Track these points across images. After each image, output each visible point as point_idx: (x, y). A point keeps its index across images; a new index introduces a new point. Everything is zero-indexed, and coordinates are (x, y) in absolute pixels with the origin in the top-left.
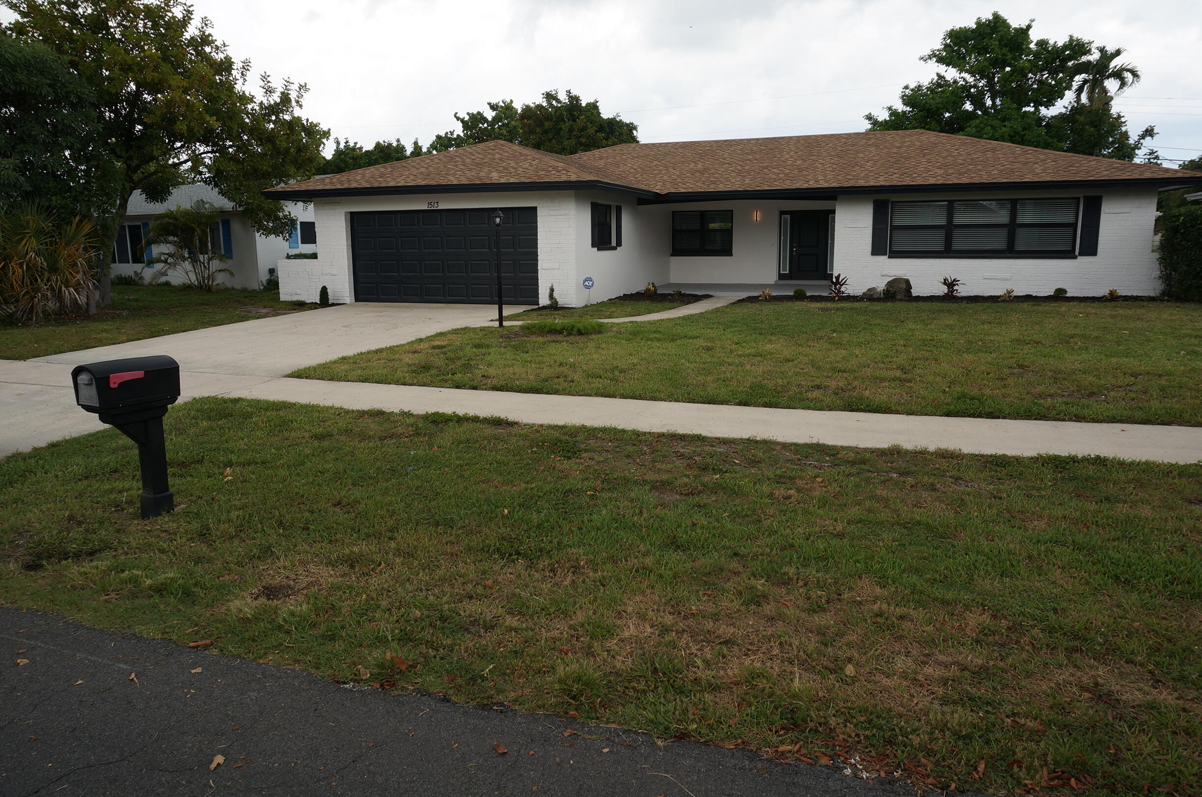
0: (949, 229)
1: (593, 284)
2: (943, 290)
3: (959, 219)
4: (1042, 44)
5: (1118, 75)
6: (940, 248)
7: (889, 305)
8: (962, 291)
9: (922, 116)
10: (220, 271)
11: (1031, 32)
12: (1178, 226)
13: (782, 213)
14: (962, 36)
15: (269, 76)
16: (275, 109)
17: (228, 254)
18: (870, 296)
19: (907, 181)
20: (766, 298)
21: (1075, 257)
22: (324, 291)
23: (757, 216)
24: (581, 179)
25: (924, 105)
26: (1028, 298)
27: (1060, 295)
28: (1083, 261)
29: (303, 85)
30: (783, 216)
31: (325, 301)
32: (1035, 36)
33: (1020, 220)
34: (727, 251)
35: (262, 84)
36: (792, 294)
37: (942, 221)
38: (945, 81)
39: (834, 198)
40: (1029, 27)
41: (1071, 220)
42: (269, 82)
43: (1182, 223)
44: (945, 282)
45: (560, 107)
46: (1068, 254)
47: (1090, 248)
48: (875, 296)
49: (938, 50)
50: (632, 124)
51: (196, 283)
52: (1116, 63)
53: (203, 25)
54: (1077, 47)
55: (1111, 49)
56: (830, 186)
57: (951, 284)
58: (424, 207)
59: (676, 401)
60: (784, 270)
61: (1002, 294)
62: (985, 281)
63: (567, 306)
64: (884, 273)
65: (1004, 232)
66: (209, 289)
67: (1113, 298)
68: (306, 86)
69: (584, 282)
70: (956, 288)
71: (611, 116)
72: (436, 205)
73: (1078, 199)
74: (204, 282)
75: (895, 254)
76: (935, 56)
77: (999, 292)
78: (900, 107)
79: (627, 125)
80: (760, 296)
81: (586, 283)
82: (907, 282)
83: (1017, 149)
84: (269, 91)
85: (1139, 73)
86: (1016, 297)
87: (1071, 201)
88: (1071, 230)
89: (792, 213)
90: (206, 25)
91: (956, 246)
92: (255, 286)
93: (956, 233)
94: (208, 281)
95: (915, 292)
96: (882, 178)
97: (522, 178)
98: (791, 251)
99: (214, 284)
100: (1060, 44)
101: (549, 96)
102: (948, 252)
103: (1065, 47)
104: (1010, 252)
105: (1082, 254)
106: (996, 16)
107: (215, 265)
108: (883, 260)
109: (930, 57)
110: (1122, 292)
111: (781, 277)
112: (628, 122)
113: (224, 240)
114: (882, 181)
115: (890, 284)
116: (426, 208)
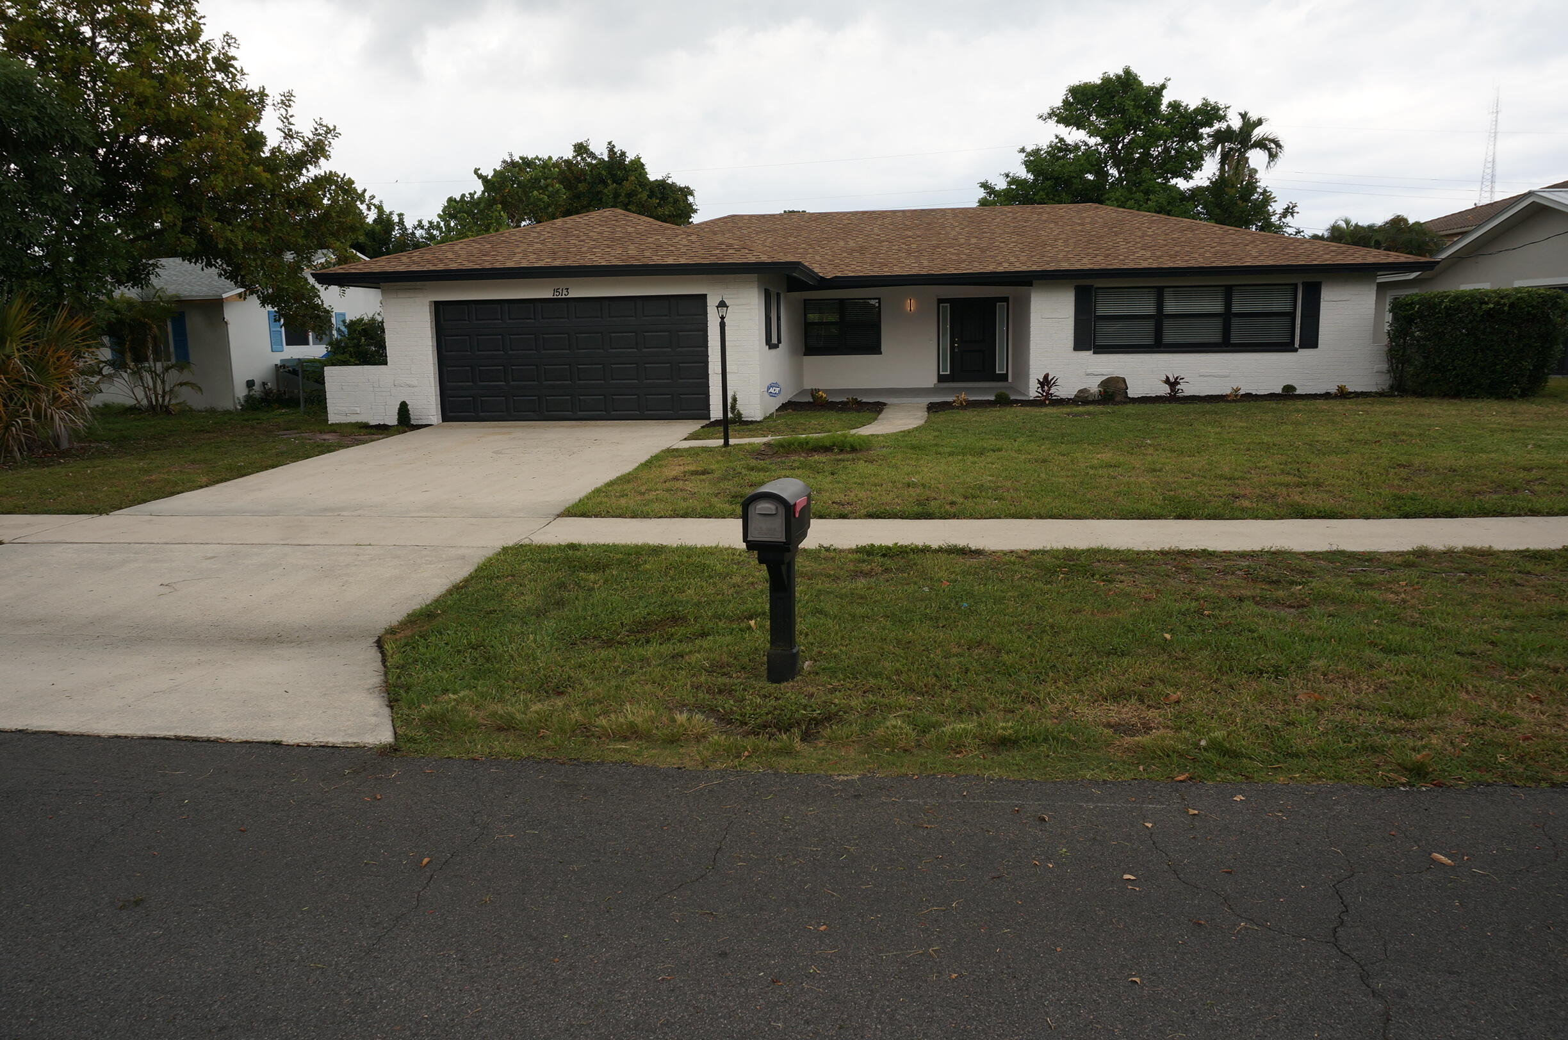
0: (1159, 318)
1: (780, 391)
2: (1165, 390)
3: (1171, 307)
4: (1175, 106)
5: (1261, 144)
6: (1150, 341)
7: (1109, 409)
8: (1186, 389)
9: (1051, 186)
10: (181, 384)
11: (1164, 92)
12: (1412, 314)
13: (940, 301)
14: (1089, 93)
15: (292, 116)
16: (299, 162)
17: (183, 361)
18: (1082, 399)
19: (1116, 264)
20: (962, 404)
21: (1296, 350)
22: (404, 409)
23: (911, 305)
24: (775, 260)
25: (1051, 172)
26: (1248, 396)
27: (1289, 393)
28: (1305, 354)
29: (332, 128)
30: (941, 305)
31: (405, 422)
32: (1167, 98)
33: (1236, 309)
34: (874, 348)
35: (281, 125)
36: (992, 398)
37: (1151, 310)
38: (1066, 145)
39: (1030, 284)
40: (1163, 87)
41: (1287, 308)
42: (290, 123)
43: (1417, 312)
44: (1167, 381)
45: (596, 165)
46: (1287, 346)
47: (1311, 340)
48: (1090, 399)
49: (1058, 109)
50: (688, 188)
51: (145, 402)
52: (1258, 133)
53: (225, 44)
54: (1210, 113)
55: (1253, 116)
56: (1030, 269)
57: (1173, 384)
58: (548, 294)
59: (1105, 518)
60: (945, 369)
61: (1228, 392)
62: (1202, 378)
63: (750, 419)
64: (1089, 371)
65: (1219, 322)
66: (166, 411)
67: (1343, 394)
68: (334, 130)
69: (768, 389)
70: (1178, 387)
71: (660, 178)
72: (565, 292)
73: (1296, 285)
74: (157, 400)
75: (1100, 349)
76: (1056, 116)
77: (1227, 391)
78: (1023, 173)
79: (681, 189)
80: (954, 402)
81: (771, 390)
82: (1124, 380)
83: (1215, 228)
84: (289, 135)
85: (1281, 143)
86: (1242, 395)
87: (1286, 287)
88: (1288, 319)
89: (953, 302)
90: (229, 45)
91: (1169, 337)
92: (229, 406)
93: (1167, 323)
94: (164, 400)
95: (1132, 393)
96: (1085, 261)
97: (695, 259)
98: (952, 348)
99: (173, 402)
100: (1192, 107)
101: (581, 149)
102: (1158, 346)
103: (1197, 111)
104: (1225, 345)
105: (1302, 346)
106: (1127, 72)
107: (173, 376)
108: (1087, 355)
109: (1050, 116)
110: (1351, 388)
111: (941, 379)
112: (683, 185)
113: (175, 341)
114: (1086, 264)
115: (1104, 384)
116: (551, 296)
